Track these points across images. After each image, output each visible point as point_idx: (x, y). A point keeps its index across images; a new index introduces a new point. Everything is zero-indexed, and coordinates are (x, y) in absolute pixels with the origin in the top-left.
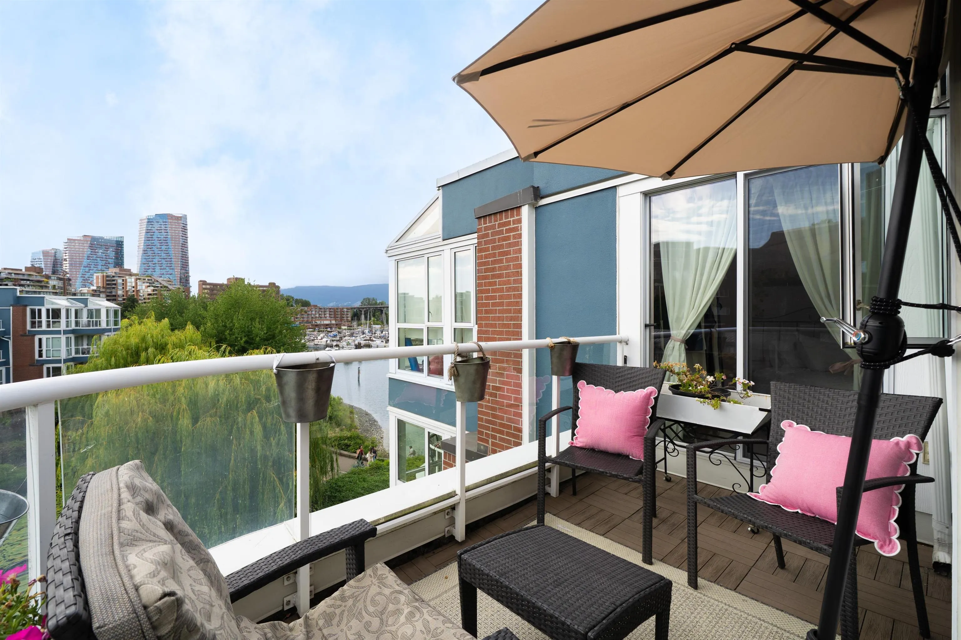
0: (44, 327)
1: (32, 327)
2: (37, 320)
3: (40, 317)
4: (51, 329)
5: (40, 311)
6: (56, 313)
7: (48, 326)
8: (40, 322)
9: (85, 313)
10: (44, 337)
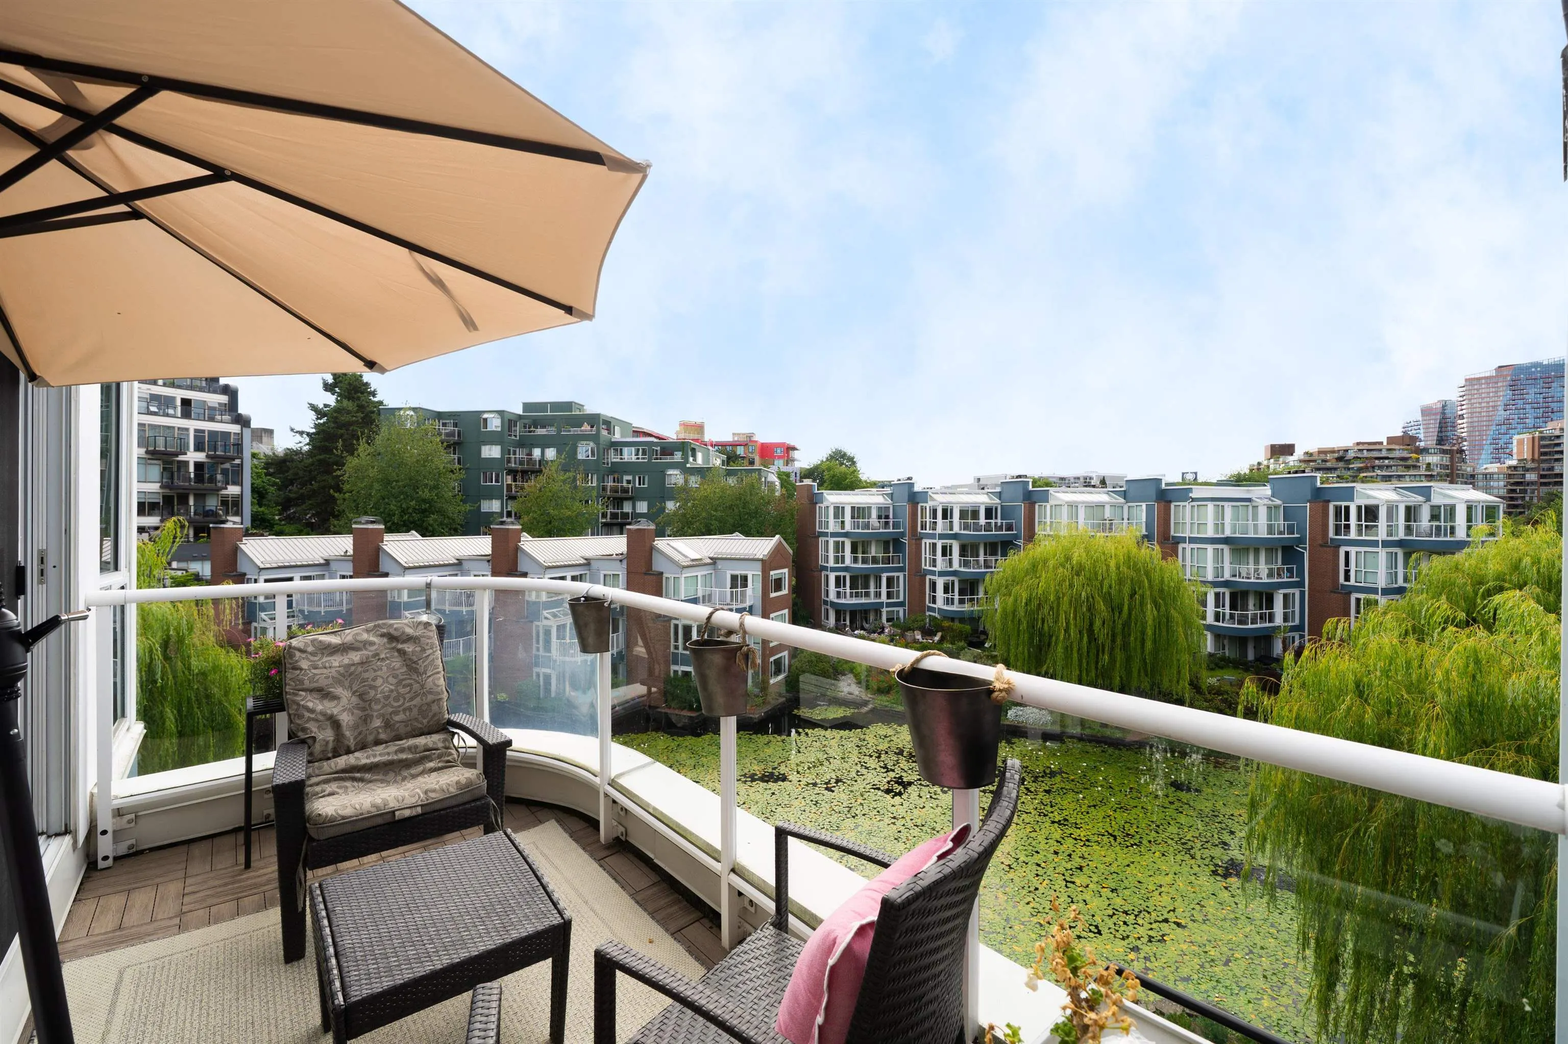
0: (1353, 535)
1: (1337, 534)
2: (1343, 522)
3: (1347, 518)
4: (1364, 538)
5: (1347, 509)
6: (1371, 513)
7: (1360, 532)
8: (1347, 527)
9: (1425, 513)
10: (1353, 550)
